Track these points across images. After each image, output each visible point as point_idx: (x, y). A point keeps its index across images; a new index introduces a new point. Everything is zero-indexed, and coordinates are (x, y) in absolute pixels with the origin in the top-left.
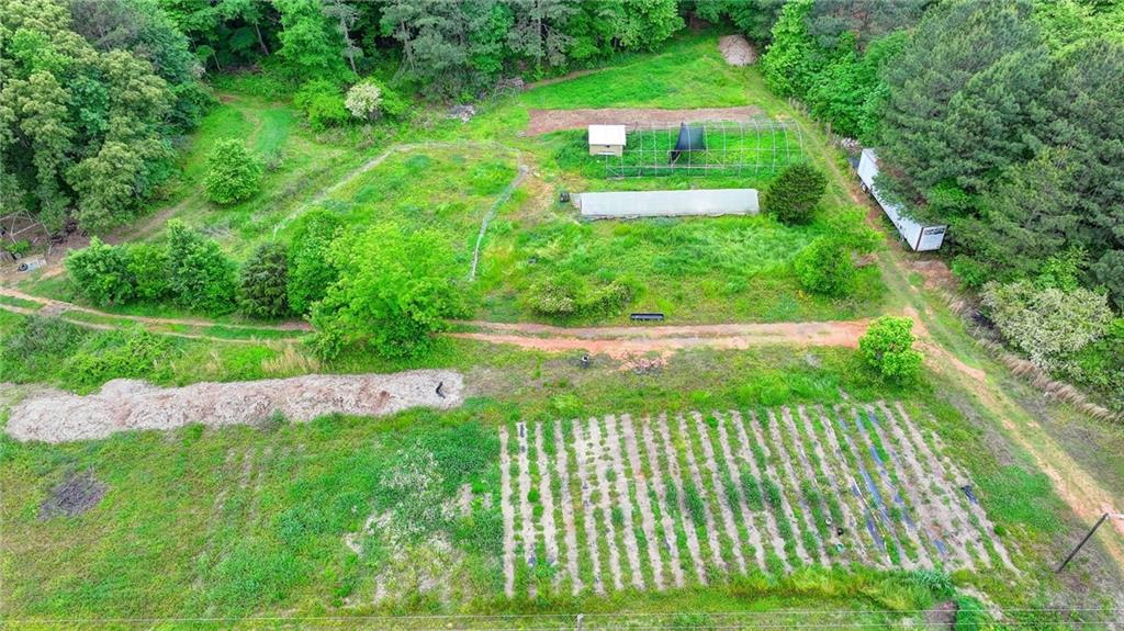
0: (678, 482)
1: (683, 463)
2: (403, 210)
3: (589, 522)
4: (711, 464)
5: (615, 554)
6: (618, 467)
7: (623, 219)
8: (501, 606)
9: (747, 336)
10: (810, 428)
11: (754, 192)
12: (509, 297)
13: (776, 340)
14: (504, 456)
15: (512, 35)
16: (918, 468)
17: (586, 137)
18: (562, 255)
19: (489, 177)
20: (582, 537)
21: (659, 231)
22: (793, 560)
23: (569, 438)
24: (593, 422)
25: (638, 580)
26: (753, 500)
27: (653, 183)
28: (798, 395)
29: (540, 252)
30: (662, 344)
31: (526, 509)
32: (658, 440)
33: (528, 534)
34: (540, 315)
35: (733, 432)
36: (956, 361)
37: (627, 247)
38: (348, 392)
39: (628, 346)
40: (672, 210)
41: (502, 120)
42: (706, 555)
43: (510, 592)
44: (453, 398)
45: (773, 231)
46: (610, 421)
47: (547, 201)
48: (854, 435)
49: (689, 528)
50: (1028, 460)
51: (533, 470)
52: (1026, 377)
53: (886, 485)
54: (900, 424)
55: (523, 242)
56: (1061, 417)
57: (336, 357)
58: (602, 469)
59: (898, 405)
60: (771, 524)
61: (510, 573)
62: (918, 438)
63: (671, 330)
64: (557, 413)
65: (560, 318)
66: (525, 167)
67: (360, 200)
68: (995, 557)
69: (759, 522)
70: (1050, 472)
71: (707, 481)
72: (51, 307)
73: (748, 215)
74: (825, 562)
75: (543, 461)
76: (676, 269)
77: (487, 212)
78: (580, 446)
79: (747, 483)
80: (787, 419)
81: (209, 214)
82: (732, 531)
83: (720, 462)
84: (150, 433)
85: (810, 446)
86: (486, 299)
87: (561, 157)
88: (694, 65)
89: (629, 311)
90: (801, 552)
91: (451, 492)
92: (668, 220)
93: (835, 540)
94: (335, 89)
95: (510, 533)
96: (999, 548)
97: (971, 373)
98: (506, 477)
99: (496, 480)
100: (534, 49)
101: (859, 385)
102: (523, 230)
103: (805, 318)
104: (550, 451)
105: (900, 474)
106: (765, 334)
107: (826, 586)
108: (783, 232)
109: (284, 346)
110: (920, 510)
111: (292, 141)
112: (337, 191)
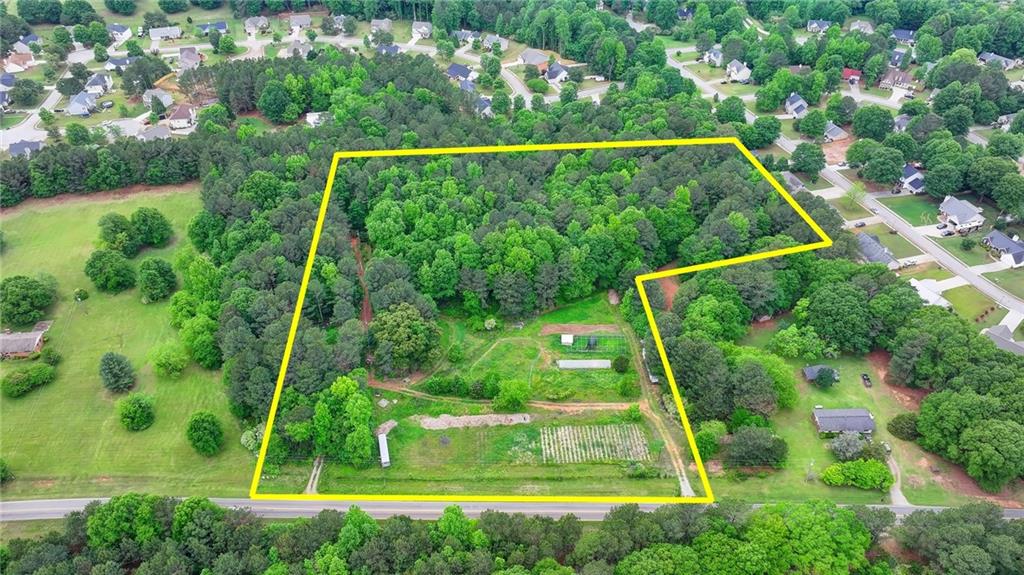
0: (581, 442)
1: (583, 437)
3: (561, 450)
4: (589, 438)
5: (567, 456)
6: (568, 438)
7: (572, 370)
8: (543, 465)
9: (601, 406)
10: (614, 430)
11: (609, 361)
12: (540, 393)
13: (609, 408)
14: (542, 435)
16: (636, 440)
17: (560, 338)
18: (554, 381)
19: (531, 352)
20: (560, 452)
21: (581, 374)
22: (605, 458)
23: (557, 431)
24: (562, 428)
25: (571, 461)
26: (598, 446)
27: (580, 356)
28: (612, 422)
29: (548, 380)
30: (580, 408)
31: (547, 447)
32: (578, 432)
33: (548, 451)
34: (548, 399)
35: (595, 430)
36: (653, 414)
37: (572, 378)
38: (502, 419)
39: (572, 408)
40: (586, 367)
41: (533, 329)
42: (586, 456)
43: (545, 462)
44: (528, 421)
45: (614, 374)
46: (566, 427)
47: (549, 362)
48: (624, 431)
49: (583, 451)
50: (662, 438)
51: (549, 438)
52: (669, 419)
53: (628, 443)
54: (635, 429)
55: (543, 376)
56: (673, 429)
57: (497, 411)
58: (564, 438)
59: (636, 425)
60: (601, 450)
61: (545, 459)
62: (638, 433)
63: (583, 404)
64: (554, 425)
65: (554, 400)
66: (542, 349)
67: (493, 360)
68: (647, 458)
69: (598, 450)
70: (666, 441)
71: (588, 442)
72: (418, 394)
73: (608, 369)
74: (611, 458)
75: (551, 436)
76: (585, 386)
77: (531, 365)
78: (559, 433)
79: (597, 442)
80: (609, 428)
81: (450, 364)
82: (592, 452)
83: (592, 437)
84: (456, 428)
85: (613, 434)
86: (534, 393)
87: (553, 345)
88: (598, 304)
89: (572, 399)
90: (606, 456)
91: (530, 442)
92: (584, 370)
93: (614, 454)
94: (481, 319)
95: (544, 451)
96: (649, 456)
97: (656, 418)
98: (542, 440)
99: (540, 440)
101: (628, 420)
102: (543, 372)
103: (617, 402)
104: (552, 434)
105: (632, 441)
106: (607, 406)
107: (610, 463)
108: (617, 375)
109: (484, 406)
110: (634, 448)
111: (467, 336)
112: (485, 356)
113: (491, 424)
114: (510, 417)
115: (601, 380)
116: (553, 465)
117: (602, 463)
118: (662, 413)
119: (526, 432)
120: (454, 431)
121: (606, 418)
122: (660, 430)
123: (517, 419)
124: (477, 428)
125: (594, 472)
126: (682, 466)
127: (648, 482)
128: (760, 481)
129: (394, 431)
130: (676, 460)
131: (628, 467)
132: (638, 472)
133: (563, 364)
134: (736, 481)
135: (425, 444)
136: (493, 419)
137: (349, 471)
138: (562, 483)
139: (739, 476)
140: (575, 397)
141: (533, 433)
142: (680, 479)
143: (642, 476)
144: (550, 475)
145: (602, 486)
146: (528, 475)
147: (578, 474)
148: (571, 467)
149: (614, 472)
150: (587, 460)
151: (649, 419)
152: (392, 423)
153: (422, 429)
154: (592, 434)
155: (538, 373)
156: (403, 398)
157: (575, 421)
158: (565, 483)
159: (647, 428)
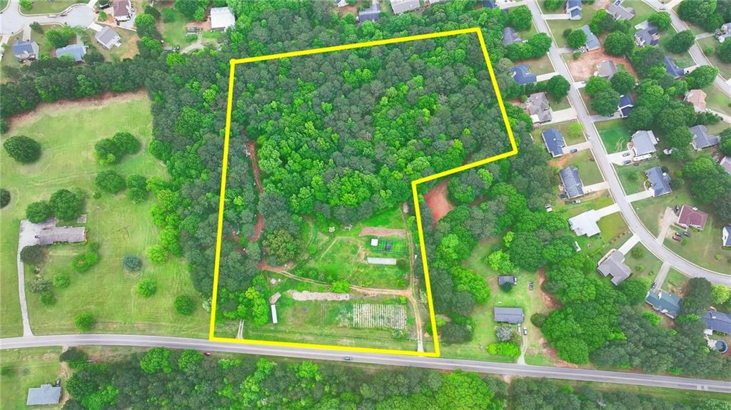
0: (374, 315)
1: (375, 312)
4: (378, 312)
5: (365, 323)
6: (367, 312)
7: (375, 265)
8: (353, 328)
11: (396, 260)
12: (356, 280)
14: (354, 308)
16: (401, 315)
17: (371, 239)
18: (364, 272)
19: (354, 249)
20: (362, 320)
21: (380, 268)
22: (384, 326)
25: (367, 326)
26: (382, 318)
27: (380, 256)
28: (391, 302)
29: (361, 270)
30: (375, 292)
31: (356, 316)
32: (373, 308)
33: (356, 319)
35: (382, 308)
36: (413, 299)
37: (374, 270)
38: (335, 296)
39: (371, 292)
41: (357, 230)
42: (375, 324)
44: (348, 299)
46: (367, 305)
47: (363, 257)
48: (396, 310)
49: (374, 321)
50: (415, 315)
51: (357, 311)
53: (397, 317)
55: (359, 268)
57: (332, 290)
59: (403, 306)
60: (383, 321)
61: (354, 324)
62: (403, 311)
63: (377, 289)
64: (361, 302)
66: (360, 246)
67: (333, 253)
70: (416, 318)
71: (377, 315)
72: (292, 276)
73: (394, 265)
74: (387, 327)
76: (380, 277)
77: (353, 258)
78: (363, 308)
79: (382, 315)
80: (389, 307)
82: (378, 321)
84: (311, 300)
85: (390, 311)
87: (366, 244)
92: (382, 265)
93: (389, 324)
94: (326, 227)
96: (406, 326)
97: (414, 302)
98: (354, 312)
101: (399, 302)
102: (359, 264)
103: (396, 289)
104: (360, 308)
106: (390, 292)
108: (398, 270)
109: (325, 287)
110: (399, 321)
111: (319, 234)
112: (329, 250)
113: (329, 299)
114: (339, 295)
115: (390, 272)
116: (358, 328)
117: (382, 329)
118: (418, 299)
119: (346, 306)
120: (309, 302)
121: (389, 300)
122: (415, 310)
123: (342, 297)
124: (321, 301)
126: (421, 334)
127: (403, 343)
128: (457, 346)
129: (279, 300)
130: (419, 330)
131: (395, 332)
132: (399, 336)
133: (370, 260)
135: (295, 310)
136: (330, 296)
138: (361, 340)
139: (448, 342)
140: (375, 285)
141: (349, 306)
142: (419, 341)
143: (400, 339)
144: (356, 335)
146: (345, 333)
147: (369, 335)
148: (367, 331)
150: (375, 327)
151: (411, 303)
152: (278, 296)
153: (294, 299)
154: (380, 310)
155: (356, 265)
156: (283, 277)
157: (373, 301)
159: (408, 308)
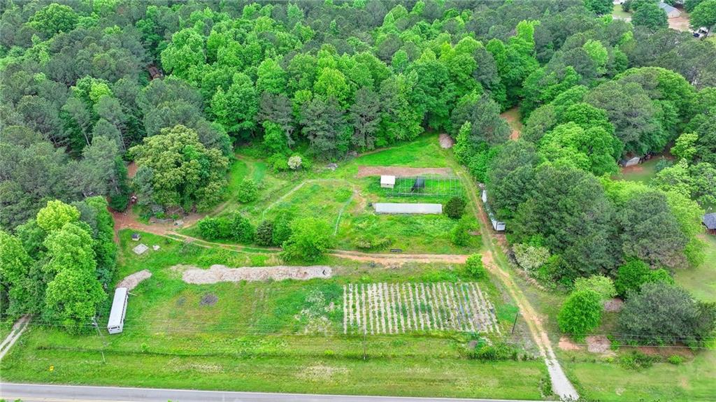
0: (400, 304)
1: (402, 299)
2: (310, 207)
3: (371, 315)
4: (411, 299)
5: (378, 324)
6: (381, 299)
7: (391, 214)
8: (342, 336)
9: (430, 259)
10: (446, 289)
11: (441, 205)
12: (348, 242)
13: (440, 260)
14: (345, 294)
15: (353, 138)
16: (478, 303)
17: (380, 180)
18: (368, 227)
19: (342, 195)
20: (368, 319)
21: (404, 219)
22: (432, 327)
23: (366, 289)
24: (374, 285)
25: (384, 331)
26: (423, 310)
27: (404, 200)
28: (444, 279)
29: (360, 225)
30: (399, 260)
31: (351, 310)
32: (395, 291)
33: (352, 317)
34: (359, 248)
35: (420, 290)
36: (501, 270)
37: (392, 224)
38: (294, 272)
39: (389, 260)
40: (410, 212)
41: (348, 170)
42: (406, 325)
43: (345, 332)
44: (328, 275)
45: (446, 220)
46: (380, 285)
47: (364, 206)
48: (460, 292)
49: (402, 317)
50: (514, 302)
51: (354, 299)
52: (521, 276)
53: (466, 308)
54: (476, 289)
55: (354, 221)
56: (529, 290)
57: (289, 260)
58: (376, 299)
59: (477, 284)
60: (428, 317)
61: (345, 327)
62: (480, 294)
63: (404, 255)
64: (363, 281)
65: (365, 250)
66: (356, 191)
67: (293, 202)
68: (495, 330)
69: (424, 317)
70: (521, 306)
71: (409, 304)
72: (189, 240)
73: (438, 214)
74: (442, 329)
75: (357, 296)
76: (408, 234)
77: (341, 209)
78: (369, 292)
79: (422, 305)
80: (439, 286)
81: (239, 206)
82: (415, 319)
83: (414, 299)
84: (229, 282)
85: (444, 295)
86: (340, 242)
87: (370, 187)
88: (427, 147)
89: (389, 248)
90: (435, 325)
91: (327, 304)
92: (408, 215)
93: (446, 322)
94: (284, 157)
95: (346, 316)
96: (497, 327)
97: (505, 275)
98: (345, 301)
99: (342, 301)
100: (362, 143)
101: (465, 277)
102: (354, 216)
103: (451, 253)
104: (360, 293)
105: (472, 305)
106: (436, 258)
107: (441, 335)
108: (450, 221)
109: (271, 255)
110: (475, 315)
111: (266, 176)
112: (285, 198)
113: (277, 278)
114: (304, 269)
115: (429, 227)
116: (357, 337)
117: (428, 336)
118: (512, 268)
119: (322, 290)
120: (224, 287)
121: (436, 273)
122: (512, 291)
123: (314, 272)
124: (257, 284)
125: (417, 348)
126: (548, 343)
127: (499, 366)
128: (672, 369)
129: (144, 284)
130: (538, 332)
131: (467, 341)
132: (484, 350)
133: (381, 207)
134: (634, 367)
135: (181, 303)
136: (280, 272)
137: (59, 339)
138: (367, 364)
139: (640, 359)
140: (394, 247)
141: (332, 292)
142: (547, 362)
143: (489, 357)
144: (351, 352)
145: (428, 370)
146: (317, 350)
147: (392, 352)
148: (385, 341)
149: (447, 349)
150: (407, 331)
151: (495, 276)
152: (145, 274)
153: (183, 282)
154: (416, 295)
155: (348, 218)
156: (168, 243)
157: (392, 277)
158: (372, 364)
159: (493, 287)
